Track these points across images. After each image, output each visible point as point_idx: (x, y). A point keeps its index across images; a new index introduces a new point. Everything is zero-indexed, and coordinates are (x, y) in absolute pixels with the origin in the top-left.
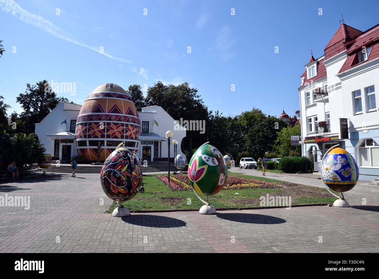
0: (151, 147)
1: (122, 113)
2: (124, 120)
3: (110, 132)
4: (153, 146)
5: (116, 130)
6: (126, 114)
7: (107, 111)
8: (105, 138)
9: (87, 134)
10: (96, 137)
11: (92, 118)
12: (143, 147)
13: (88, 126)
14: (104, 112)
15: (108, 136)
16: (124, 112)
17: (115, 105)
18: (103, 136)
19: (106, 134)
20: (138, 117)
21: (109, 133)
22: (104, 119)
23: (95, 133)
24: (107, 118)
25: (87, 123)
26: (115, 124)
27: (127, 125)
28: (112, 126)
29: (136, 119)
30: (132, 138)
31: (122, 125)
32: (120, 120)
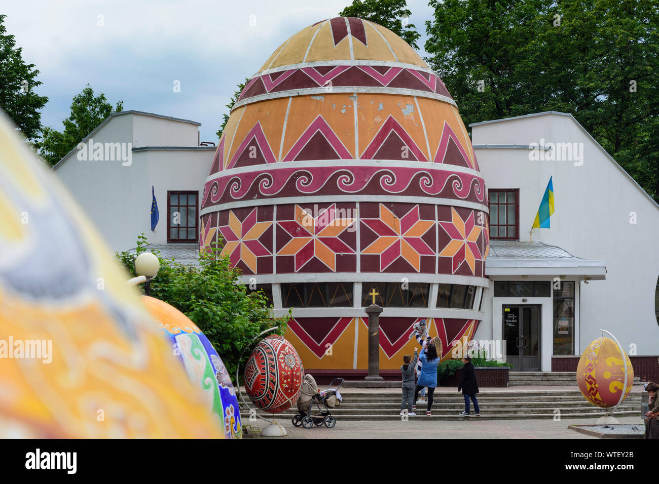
0: (540, 306)
1: (423, 159)
2: (434, 190)
3: (379, 247)
4: (547, 304)
5: (400, 237)
6: (438, 160)
7: (360, 154)
8: (355, 270)
9: (274, 255)
10: (317, 267)
11: (293, 180)
12: (504, 306)
13: (275, 222)
14: (347, 156)
15: (370, 264)
16: (430, 150)
17: (391, 123)
18: (346, 264)
19: (358, 253)
20: (478, 169)
21: (371, 250)
22: (349, 189)
23: (309, 249)
24: (360, 182)
25: (272, 206)
26: (399, 209)
27: (445, 212)
28: (386, 216)
29: (475, 182)
30: (465, 271)
31: (427, 211)
32: (414, 190)
